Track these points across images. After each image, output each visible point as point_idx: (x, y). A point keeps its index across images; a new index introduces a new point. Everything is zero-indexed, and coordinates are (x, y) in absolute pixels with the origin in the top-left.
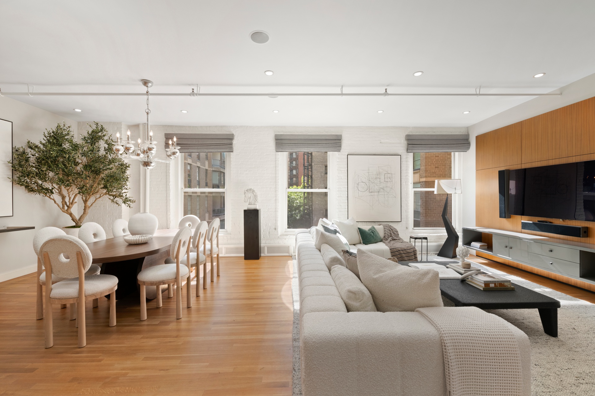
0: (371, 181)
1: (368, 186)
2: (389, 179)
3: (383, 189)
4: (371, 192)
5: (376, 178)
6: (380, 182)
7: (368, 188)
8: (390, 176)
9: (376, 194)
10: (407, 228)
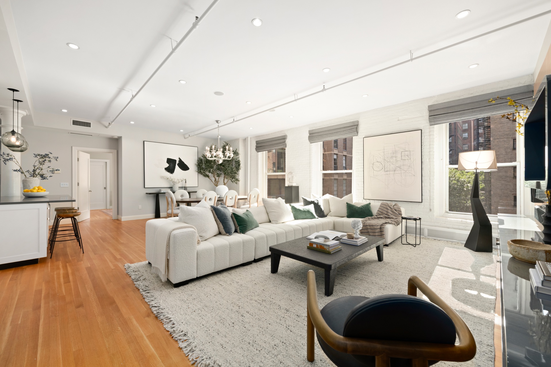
0: (387, 160)
1: (383, 166)
2: (407, 157)
3: (400, 167)
4: (387, 171)
5: (392, 157)
6: (397, 161)
7: (383, 167)
8: (408, 153)
9: (391, 173)
10: (431, 210)
